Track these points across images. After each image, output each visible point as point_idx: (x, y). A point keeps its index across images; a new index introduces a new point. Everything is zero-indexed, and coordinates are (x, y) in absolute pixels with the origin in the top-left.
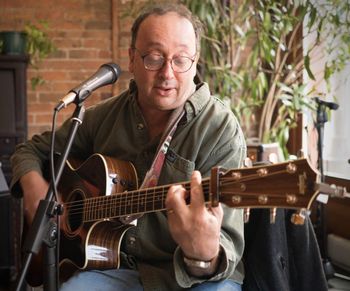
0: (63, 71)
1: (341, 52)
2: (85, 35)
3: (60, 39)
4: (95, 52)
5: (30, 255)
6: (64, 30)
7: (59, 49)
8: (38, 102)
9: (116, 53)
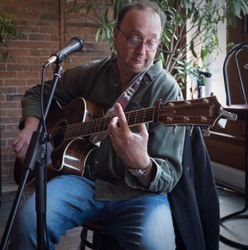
0: (25, 49)
1: (211, 41)
2: (40, 24)
3: (23, 26)
4: (48, 36)
5: (28, 171)
6: (26, 20)
7: (23, 33)
8: (6, 71)
9: (62, 37)
